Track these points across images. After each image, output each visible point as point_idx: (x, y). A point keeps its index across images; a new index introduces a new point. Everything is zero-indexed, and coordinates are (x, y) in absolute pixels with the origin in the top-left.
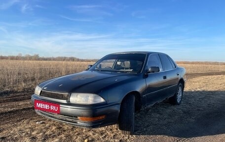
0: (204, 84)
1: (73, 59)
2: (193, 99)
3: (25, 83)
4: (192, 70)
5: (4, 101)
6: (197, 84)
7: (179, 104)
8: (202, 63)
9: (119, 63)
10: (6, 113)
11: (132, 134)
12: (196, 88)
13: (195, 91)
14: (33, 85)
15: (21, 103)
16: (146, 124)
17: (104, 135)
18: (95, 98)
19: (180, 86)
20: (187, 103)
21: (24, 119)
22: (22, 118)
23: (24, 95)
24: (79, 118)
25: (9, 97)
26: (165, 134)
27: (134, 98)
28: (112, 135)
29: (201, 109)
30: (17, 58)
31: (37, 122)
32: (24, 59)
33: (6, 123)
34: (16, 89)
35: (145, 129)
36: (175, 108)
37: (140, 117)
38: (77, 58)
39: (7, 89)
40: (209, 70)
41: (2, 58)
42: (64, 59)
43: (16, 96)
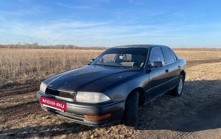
0: (203, 73)
1: (71, 47)
2: (193, 90)
3: (27, 74)
4: (191, 57)
5: (8, 94)
6: (196, 73)
7: (179, 96)
8: (199, 49)
9: (121, 57)
10: (12, 107)
11: (136, 129)
12: (196, 78)
13: (195, 80)
14: (35, 76)
15: (25, 97)
16: (149, 118)
17: (109, 131)
18: (100, 96)
19: (181, 78)
20: (188, 94)
21: (30, 113)
22: (28, 112)
23: (27, 87)
24: (85, 116)
25: (13, 90)
26: (168, 128)
27: (138, 94)
28: (117, 130)
29: (202, 100)
30: (17, 47)
31: (42, 116)
32: (24, 47)
33: (14, 119)
34: (18, 81)
35: (148, 123)
36: (176, 100)
37: (143, 110)
38: (76, 46)
39: (10, 81)
40: (207, 57)
41: (2, 47)
42: (63, 47)
43: (20, 88)
